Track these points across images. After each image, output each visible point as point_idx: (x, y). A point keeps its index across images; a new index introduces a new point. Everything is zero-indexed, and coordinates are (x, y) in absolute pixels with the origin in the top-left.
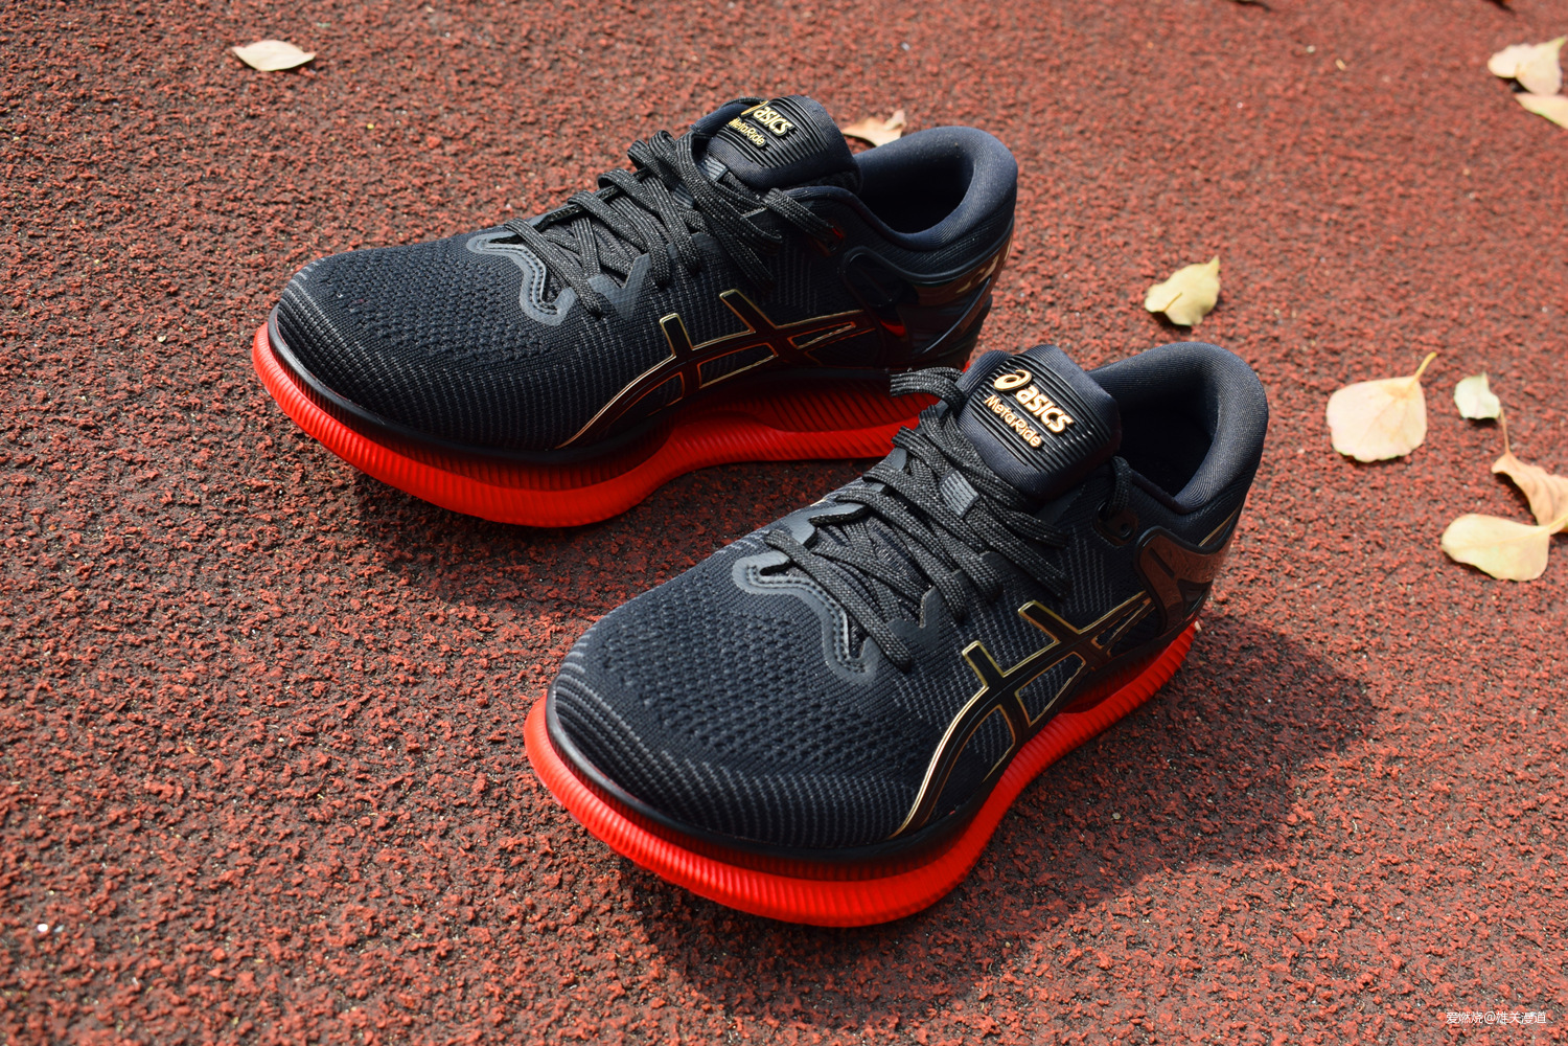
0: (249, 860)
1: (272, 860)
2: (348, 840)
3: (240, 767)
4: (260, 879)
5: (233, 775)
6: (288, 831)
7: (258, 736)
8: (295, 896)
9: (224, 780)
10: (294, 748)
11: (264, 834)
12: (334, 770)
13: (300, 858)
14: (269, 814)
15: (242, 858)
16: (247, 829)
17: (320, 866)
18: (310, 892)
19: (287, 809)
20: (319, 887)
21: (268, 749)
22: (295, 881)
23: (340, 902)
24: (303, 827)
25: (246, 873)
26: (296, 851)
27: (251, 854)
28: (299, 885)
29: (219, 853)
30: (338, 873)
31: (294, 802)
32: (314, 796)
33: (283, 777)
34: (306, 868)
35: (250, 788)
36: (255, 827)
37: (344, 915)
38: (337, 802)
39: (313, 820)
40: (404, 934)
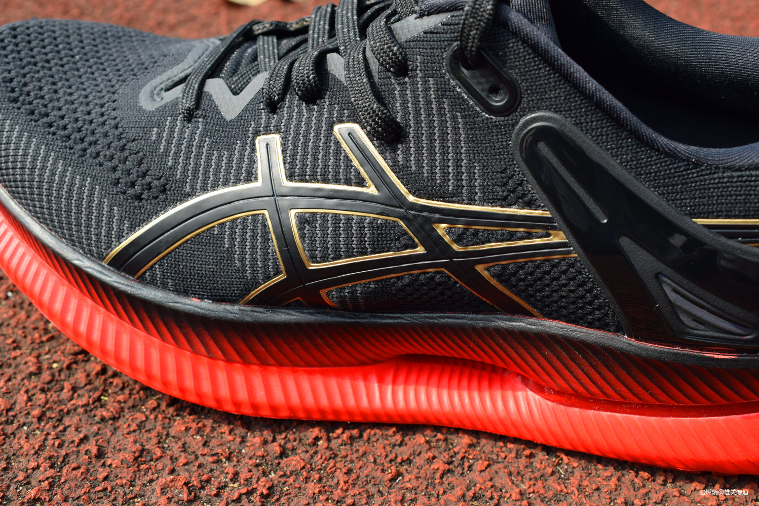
0: (50, 473)
1: (74, 465)
2: (141, 426)
3: (22, 398)
4: (67, 486)
5: (18, 407)
6: (81, 436)
7: (33, 369)
8: (105, 489)
9: (11, 413)
10: (69, 367)
11: (60, 446)
12: (110, 373)
13: (100, 455)
14: (61, 428)
15: (45, 472)
16: (42, 447)
17: (121, 456)
18: (119, 482)
19: (75, 419)
20: (126, 475)
21: (46, 376)
22: (101, 477)
23: (151, 481)
24: (95, 428)
25: (51, 485)
26: (94, 450)
27: (52, 467)
28: (106, 478)
29: (21, 476)
30: (141, 456)
31: (81, 410)
32: (99, 399)
33: (65, 394)
34: (109, 462)
35: (36, 412)
36: (50, 442)
37: (158, 490)
38: (121, 398)
39: (103, 419)
40: (222, 488)
